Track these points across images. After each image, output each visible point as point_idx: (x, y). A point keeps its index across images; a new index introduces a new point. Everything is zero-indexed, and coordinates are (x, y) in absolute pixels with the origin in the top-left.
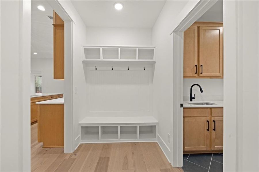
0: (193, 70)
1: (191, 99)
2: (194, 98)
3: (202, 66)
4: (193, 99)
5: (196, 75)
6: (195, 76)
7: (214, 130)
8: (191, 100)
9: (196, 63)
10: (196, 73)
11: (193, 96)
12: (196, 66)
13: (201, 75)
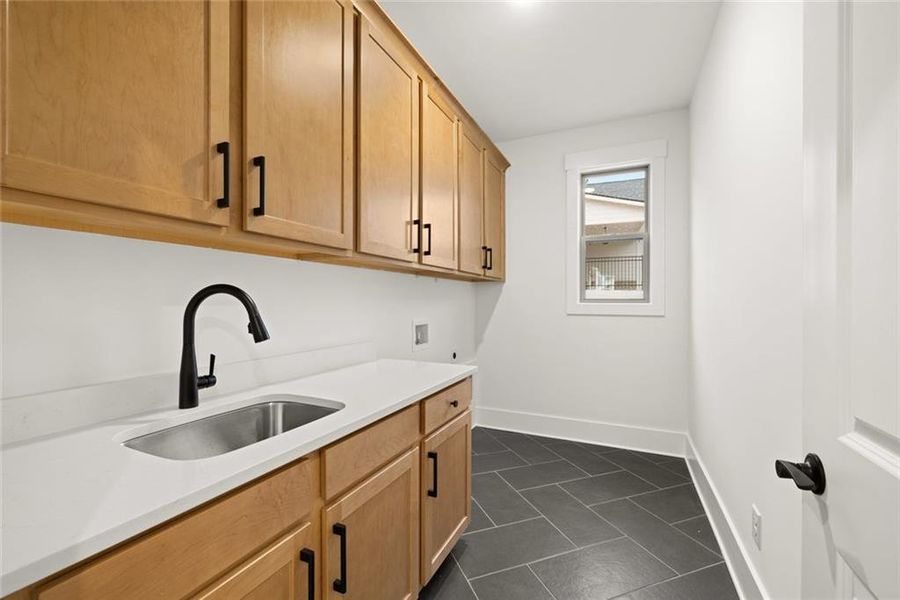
0: (200, 171)
1: (190, 387)
2: (209, 381)
3: (259, 161)
4: (202, 393)
5: (221, 217)
6: (214, 220)
7: (340, 586)
8: (188, 399)
9: (221, 132)
10: (222, 203)
11: (202, 370)
12: (223, 148)
13: (254, 224)
